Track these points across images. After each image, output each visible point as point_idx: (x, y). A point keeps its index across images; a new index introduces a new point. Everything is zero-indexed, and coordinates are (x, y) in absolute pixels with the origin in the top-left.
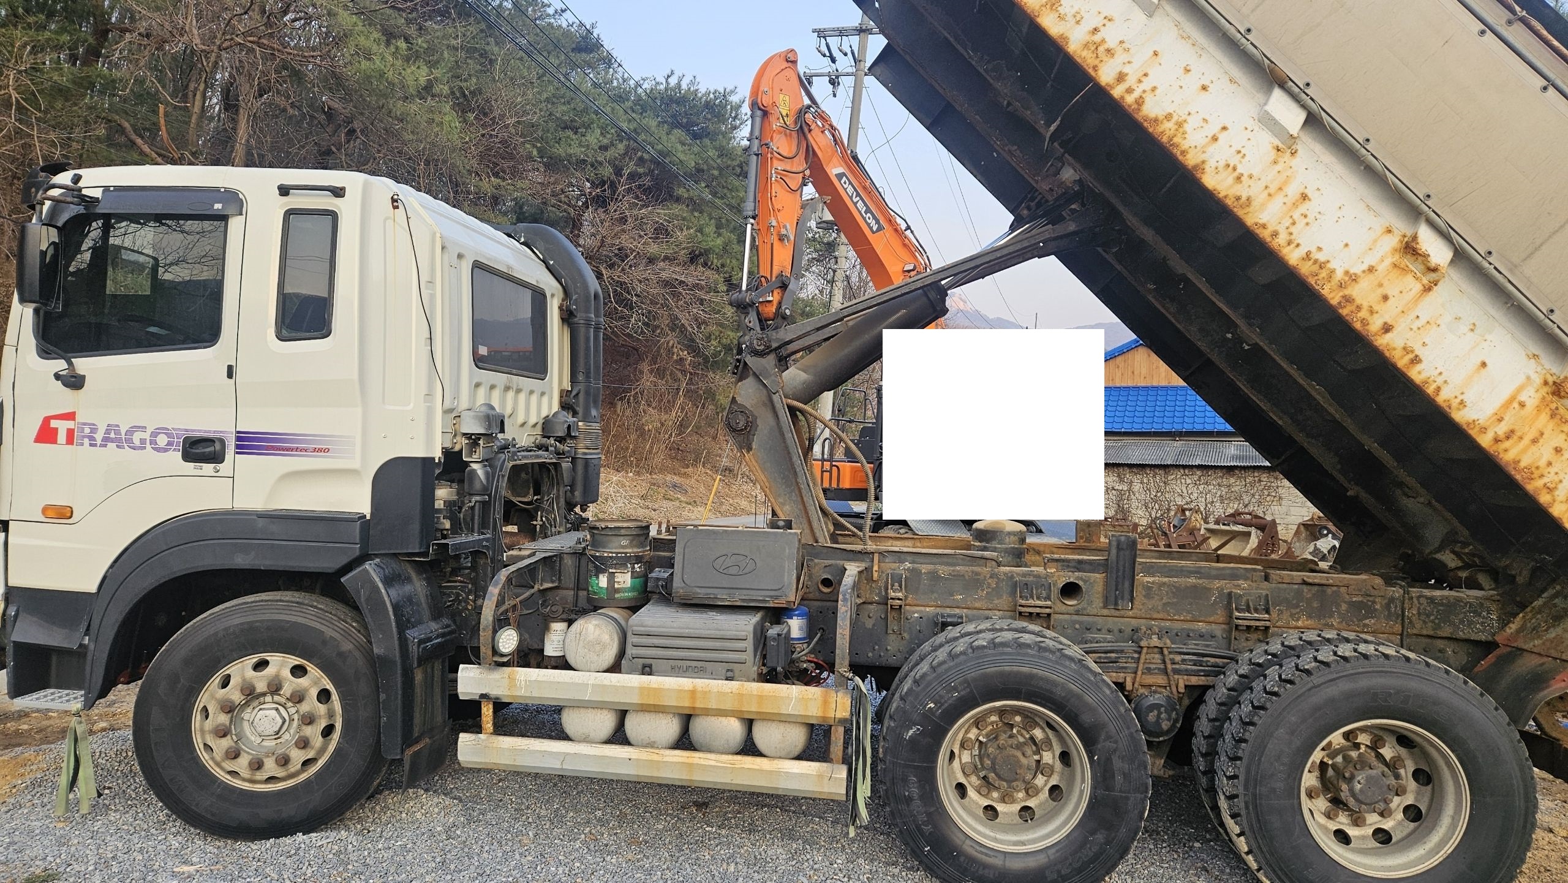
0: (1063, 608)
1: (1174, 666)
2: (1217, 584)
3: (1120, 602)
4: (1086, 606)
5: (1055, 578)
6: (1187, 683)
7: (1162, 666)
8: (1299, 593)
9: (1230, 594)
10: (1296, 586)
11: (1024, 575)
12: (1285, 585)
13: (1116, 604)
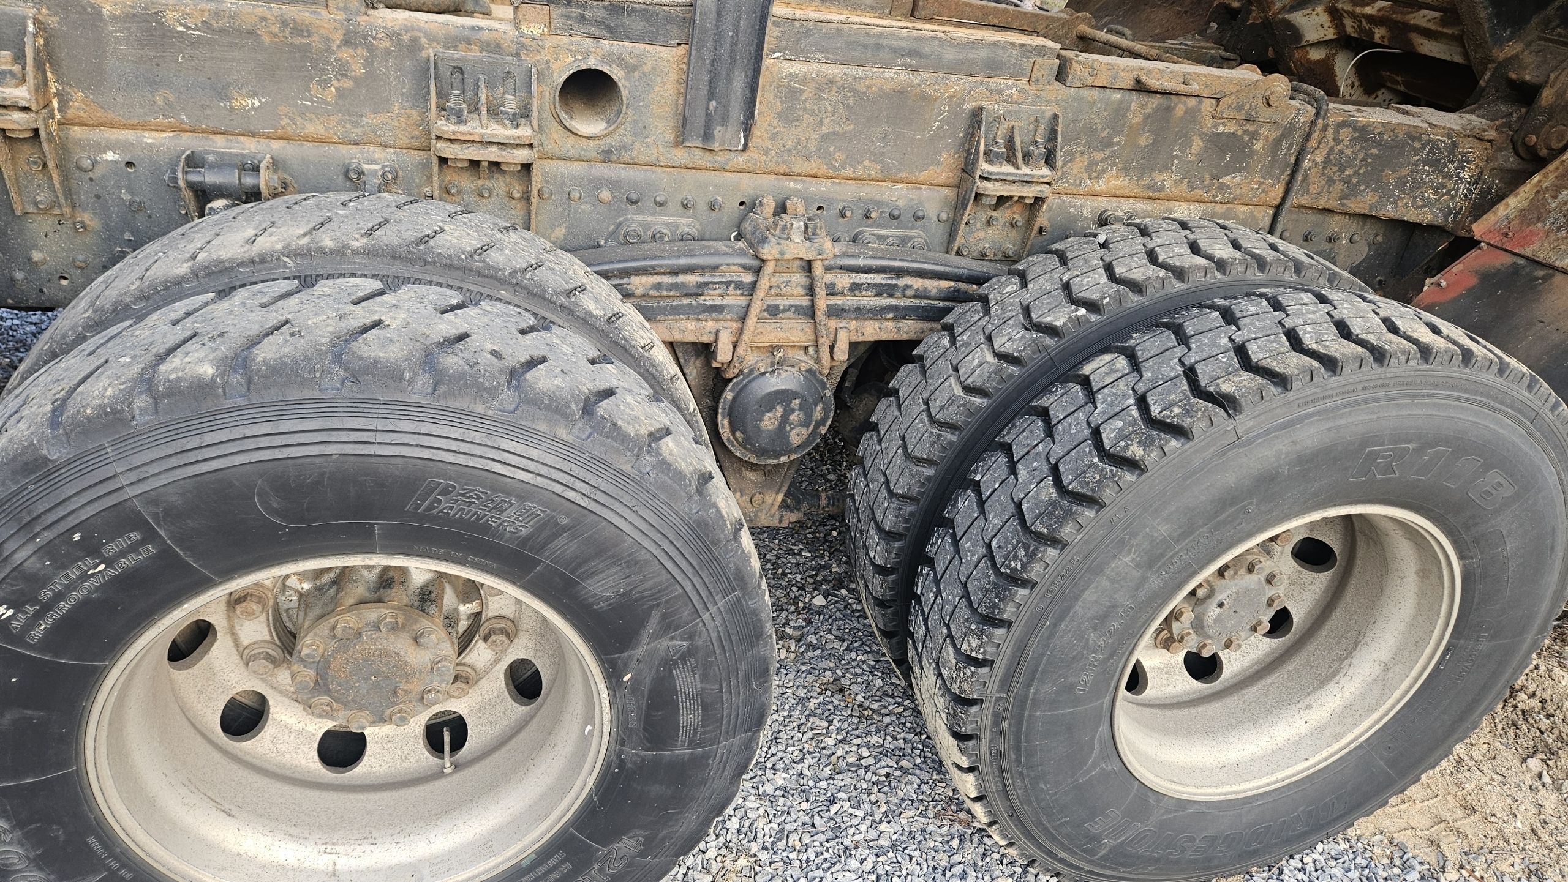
0: (569, 145)
1: (833, 300)
2: (954, 85)
3: (718, 131)
4: (628, 139)
5: (545, 55)
6: (854, 339)
7: (805, 301)
8: (1120, 112)
9: (977, 113)
10: (1117, 96)
11: (452, 41)
12: (1095, 92)
13: (707, 136)
